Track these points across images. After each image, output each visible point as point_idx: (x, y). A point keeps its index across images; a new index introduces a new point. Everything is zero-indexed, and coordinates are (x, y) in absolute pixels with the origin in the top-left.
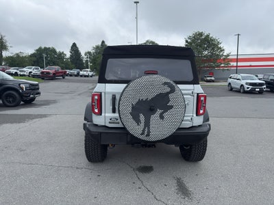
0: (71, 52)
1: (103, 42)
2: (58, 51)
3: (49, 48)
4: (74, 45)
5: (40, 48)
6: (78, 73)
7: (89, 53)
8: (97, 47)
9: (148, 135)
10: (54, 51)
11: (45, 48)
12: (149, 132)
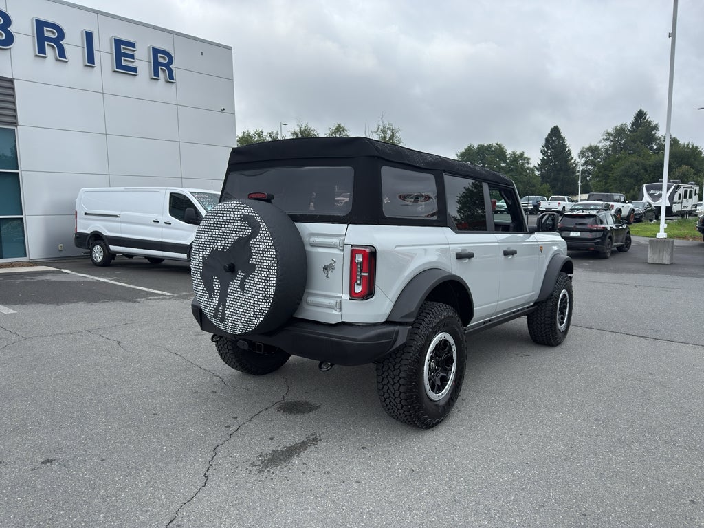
0: (543, 152)
1: (641, 115)
2: (509, 151)
3: (490, 146)
4: (555, 132)
5: (469, 149)
6: (536, 206)
7: (593, 150)
8: (620, 132)
9: (222, 321)
10: (499, 152)
11: (481, 148)
12: (223, 314)
